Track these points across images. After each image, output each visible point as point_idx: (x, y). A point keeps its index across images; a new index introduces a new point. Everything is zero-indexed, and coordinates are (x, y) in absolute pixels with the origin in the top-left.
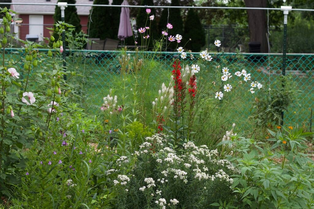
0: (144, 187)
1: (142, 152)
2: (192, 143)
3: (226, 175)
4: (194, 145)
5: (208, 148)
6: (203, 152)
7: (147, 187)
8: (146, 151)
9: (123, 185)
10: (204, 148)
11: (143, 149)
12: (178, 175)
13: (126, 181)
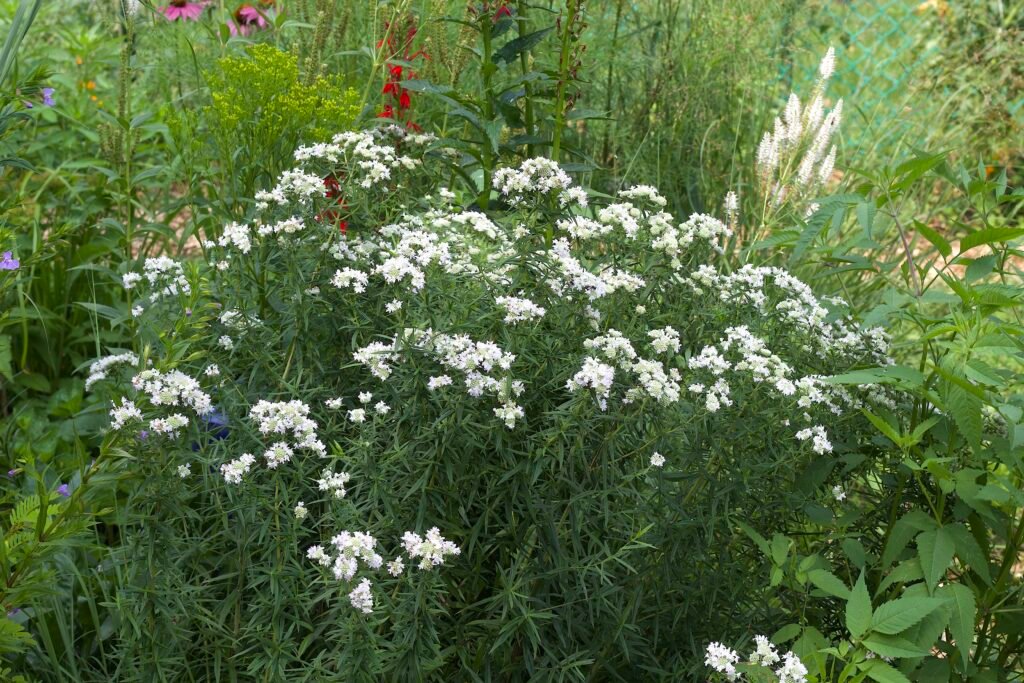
0: (247, 459)
1: (264, 230)
2: (554, 165)
3: (766, 361)
4: (563, 177)
5: (662, 200)
6: (631, 227)
7: (262, 461)
8: (293, 224)
9: (164, 439)
10: (644, 203)
11: (274, 212)
12: (453, 373)
13: (183, 407)
